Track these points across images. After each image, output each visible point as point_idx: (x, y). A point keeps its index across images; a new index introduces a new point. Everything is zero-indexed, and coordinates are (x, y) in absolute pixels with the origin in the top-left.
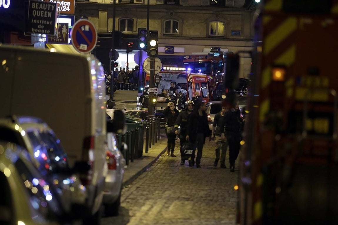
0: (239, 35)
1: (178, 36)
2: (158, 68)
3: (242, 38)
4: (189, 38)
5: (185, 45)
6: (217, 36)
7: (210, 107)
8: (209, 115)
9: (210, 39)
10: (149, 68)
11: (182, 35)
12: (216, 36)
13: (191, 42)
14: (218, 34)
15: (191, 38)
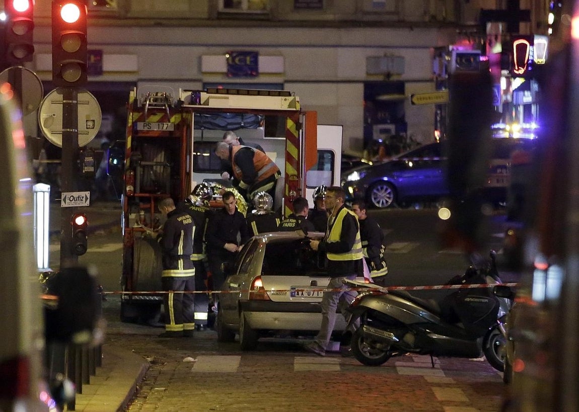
0: (320, 8)
1: (114, 17)
2: (90, 124)
3: (329, 17)
4: (152, 22)
5: (140, 48)
6: (245, 12)
7: (261, 251)
8: (258, 278)
9: (223, 22)
10: (59, 127)
11: (127, 12)
12: (243, 14)
13: (158, 33)
14: (249, 8)
15: (159, 21)
